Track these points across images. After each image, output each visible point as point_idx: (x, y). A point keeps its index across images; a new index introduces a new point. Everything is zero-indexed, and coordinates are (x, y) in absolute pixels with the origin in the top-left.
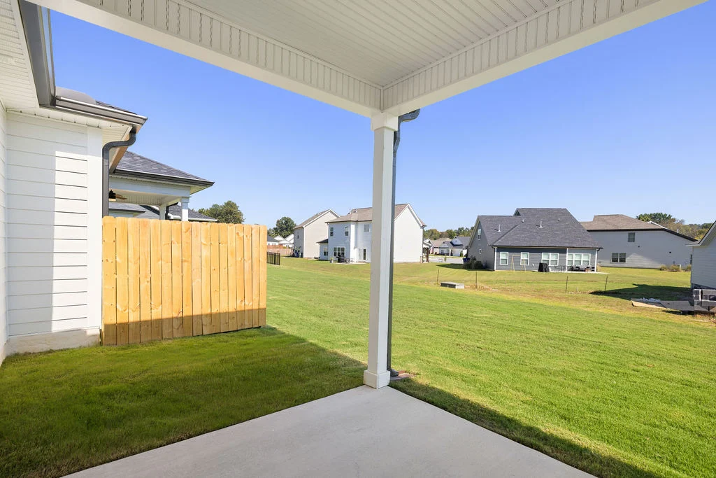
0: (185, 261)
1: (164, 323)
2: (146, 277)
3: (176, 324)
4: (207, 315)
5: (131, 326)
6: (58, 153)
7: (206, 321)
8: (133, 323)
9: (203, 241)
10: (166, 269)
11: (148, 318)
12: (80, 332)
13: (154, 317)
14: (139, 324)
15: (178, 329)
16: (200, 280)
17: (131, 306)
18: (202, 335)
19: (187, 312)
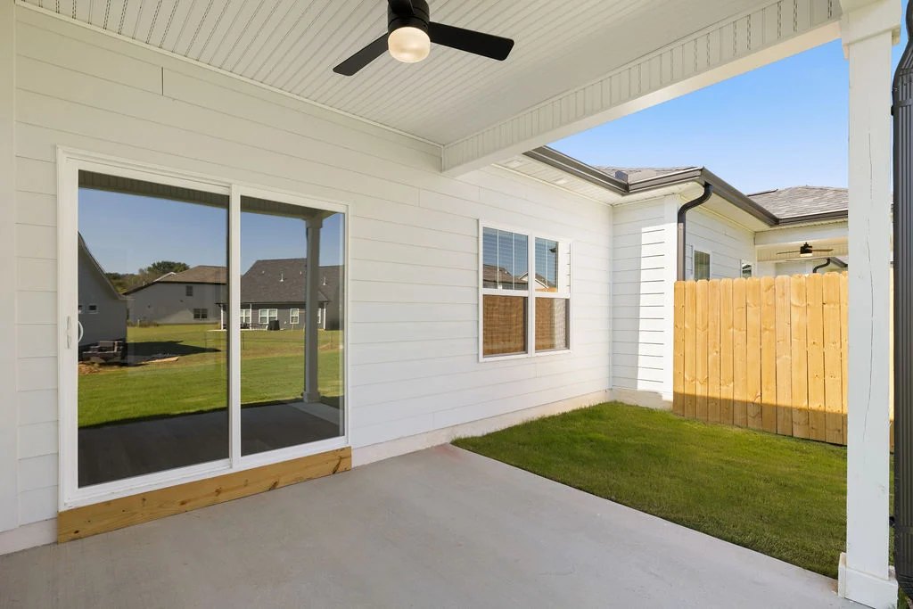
0: (765, 329)
1: (736, 406)
2: (715, 347)
3: (752, 411)
4: (800, 410)
5: (698, 400)
6: (644, 230)
7: (796, 417)
8: (701, 397)
9: (794, 302)
10: (740, 340)
11: (717, 395)
12: (656, 395)
13: (724, 396)
14: (708, 400)
15: (754, 417)
16: (788, 357)
17: (699, 377)
18: (792, 436)
19: (768, 399)
